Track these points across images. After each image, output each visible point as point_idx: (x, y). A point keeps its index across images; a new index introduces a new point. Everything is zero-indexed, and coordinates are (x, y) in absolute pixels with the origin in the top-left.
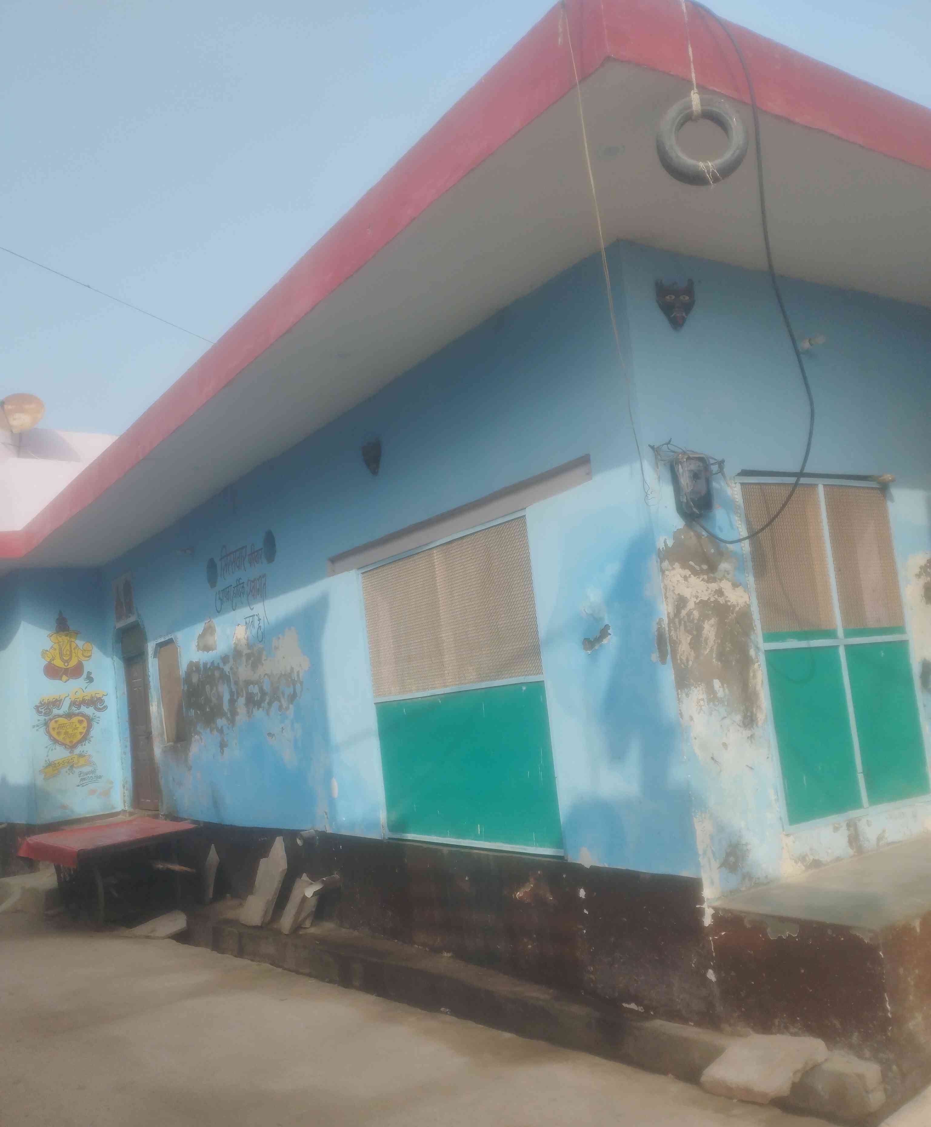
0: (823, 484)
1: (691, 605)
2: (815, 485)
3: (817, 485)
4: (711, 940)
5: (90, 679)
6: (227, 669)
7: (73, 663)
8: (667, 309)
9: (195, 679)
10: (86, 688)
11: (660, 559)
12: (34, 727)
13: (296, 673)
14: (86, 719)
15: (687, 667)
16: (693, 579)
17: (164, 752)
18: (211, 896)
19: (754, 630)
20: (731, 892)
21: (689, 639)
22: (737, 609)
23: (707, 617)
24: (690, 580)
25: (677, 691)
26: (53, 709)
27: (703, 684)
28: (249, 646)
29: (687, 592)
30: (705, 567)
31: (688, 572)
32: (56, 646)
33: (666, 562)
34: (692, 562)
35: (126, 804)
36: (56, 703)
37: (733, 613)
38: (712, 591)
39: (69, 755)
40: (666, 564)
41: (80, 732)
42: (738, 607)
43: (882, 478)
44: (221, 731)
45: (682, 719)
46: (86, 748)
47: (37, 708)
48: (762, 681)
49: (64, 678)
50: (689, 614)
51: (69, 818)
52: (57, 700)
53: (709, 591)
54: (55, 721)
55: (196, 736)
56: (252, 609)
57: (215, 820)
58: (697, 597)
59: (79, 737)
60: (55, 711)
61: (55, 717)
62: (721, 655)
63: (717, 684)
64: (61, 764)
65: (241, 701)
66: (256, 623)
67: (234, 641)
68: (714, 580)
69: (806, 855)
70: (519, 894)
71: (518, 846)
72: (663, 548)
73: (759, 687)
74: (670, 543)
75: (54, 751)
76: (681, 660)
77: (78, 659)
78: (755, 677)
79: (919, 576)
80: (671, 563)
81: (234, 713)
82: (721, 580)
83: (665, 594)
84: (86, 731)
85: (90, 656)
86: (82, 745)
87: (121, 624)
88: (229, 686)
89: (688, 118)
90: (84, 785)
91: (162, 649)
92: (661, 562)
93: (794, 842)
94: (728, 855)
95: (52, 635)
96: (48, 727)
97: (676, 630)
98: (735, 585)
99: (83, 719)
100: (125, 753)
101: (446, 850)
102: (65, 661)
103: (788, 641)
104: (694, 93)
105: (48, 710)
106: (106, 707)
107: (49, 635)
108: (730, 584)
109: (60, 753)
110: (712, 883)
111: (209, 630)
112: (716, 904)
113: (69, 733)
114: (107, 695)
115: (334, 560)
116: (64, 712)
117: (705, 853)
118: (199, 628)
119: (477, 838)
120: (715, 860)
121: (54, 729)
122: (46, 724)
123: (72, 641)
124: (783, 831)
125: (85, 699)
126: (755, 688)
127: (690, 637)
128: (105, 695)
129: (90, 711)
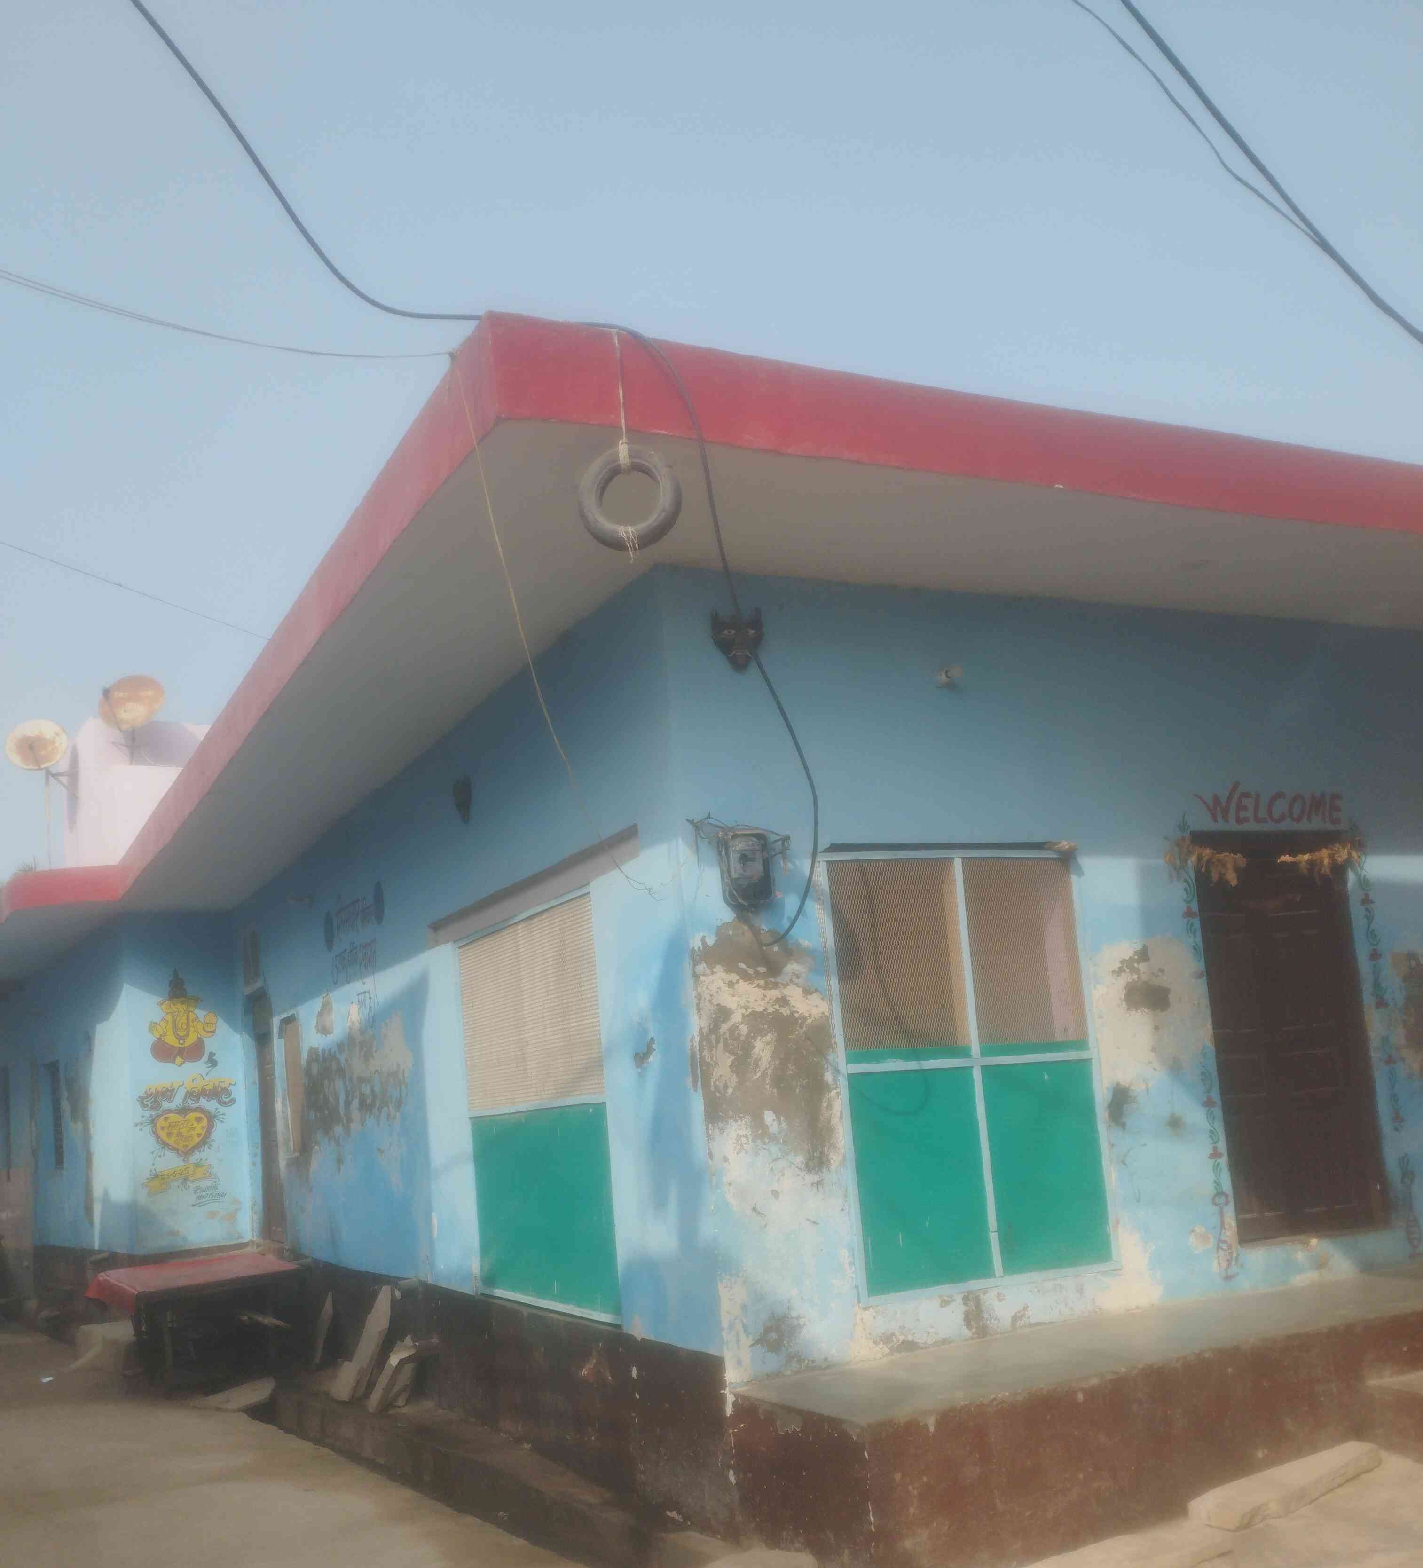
0: (962, 858)
1: (737, 1017)
2: (949, 858)
3: (953, 858)
4: (731, 1433)
5: (213, 1062)
6: (342, 1058)
7: (191, 1039)
8: (725, 646)
9: (315, 1071)
10: (207, 1074)
11: (693, 961)
12: (136, 1125)
13: (401, 1071)
14: (205, 1116)
15: (724, 1095)
16: (743, 986)
17: (288, 1165)
18: (317, 1360)
19: (833, 1048)
20: (768, 1375)
21: (729, 1062)
22: (809, 1021)
23: (761, 1033)
24: (736, 986)
25: (707, 1125)
26: (163, 1102)
27: (747, 1117)
28: (363, 1032)
29: (730, 1002)
30: (762, 970)
31: (734, 977)
32: (169, 1018)
33: (702, 965)
34: (742, 964)
35: (254, 1232)
36: (168, 1093)
37: (801, 1027)
38: (770, 1000)
39: (183, 1164)
40: (702, 967)
41: (198, 1134)
42: (810, 1018)
43: (1059, 846)
44: (338, 1143)
45: (712, 1160)
46: (206, 1155)
47: (141, 1100)
48: (841, 1113)
49: (179, 1060)
50: (733, 1029)
51: (177, 1249)
52: (167, 1090)
53: (767, 1000)
54: (165, 1118)
55: (316, 1147)
56: (364, 983)
57: (333, 1261)
58: (746, 1008)
59: (196, 1140)
60: (166, 1105)
61: (164, 1113)
62: (779, 1080)
63: (769, 1117)
64: (171, 1176)
65: (355, 1103)
66: (368, 1001)
67: (349, 1024)
68: (776, 986)
69: (893, 1334)
70: (584, 1372)
71: (586, 1311)
72: (699, 947)
73: (835, 1120)
74: (711, 941)
75: (162, 1158)
76: (716, 1086)
77: (198, 1035)
78: (830, 1107)
79: (1119, 972)
80: (711, 966)
81: (349, 1120)
82: (786, 985)
83: (698, 1005)
84: (206, 1132)
85: (213, 1032)
86: (200, 1151)
87: (248, 990)
88: (345, 1083)
89: (614, 472)
90: (201, 1204)
91: (288, 1026)
92: (694, 966)
93: (874, 1318)
94: (768, 1330)
95: (164, 1002)
96: (155, 1125)
97: (710, 1050)
98: (807, 992)
99: (203, 1116)
100: (254, 1164)
101: (525, 1312)
102: (179, 1038)
103: (888, 1062)
104: (622, 443)
105: (156, 1103)
106: (233, 1101)
107: (160, 1001)
108: (800, 990)
109: (170, 1162)
110: (739, 1363)
111: (326, 1008)
112: (741, 1390)
113: (183, 1134)
114: (235, 1084)
115: (436, 927)
116: (177, 1106)
117: (731, 1326)
118: (316, 1004)
119: (554, 1298)
120: (748, 1336)
121: (163, 1128)
122: (153, 1121)
123: (189, 1011)
124: (859, 1302)
125: (205, 1089)
126: (829, 1121)
127: (733, 1058)
128: (232, 1085)
129: (211, 1105)
